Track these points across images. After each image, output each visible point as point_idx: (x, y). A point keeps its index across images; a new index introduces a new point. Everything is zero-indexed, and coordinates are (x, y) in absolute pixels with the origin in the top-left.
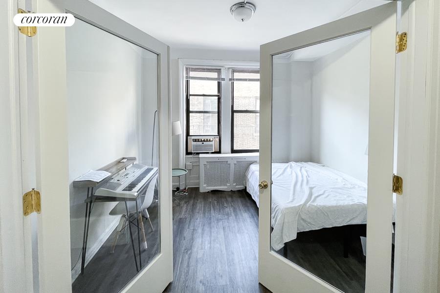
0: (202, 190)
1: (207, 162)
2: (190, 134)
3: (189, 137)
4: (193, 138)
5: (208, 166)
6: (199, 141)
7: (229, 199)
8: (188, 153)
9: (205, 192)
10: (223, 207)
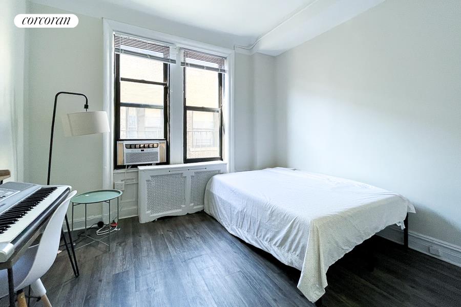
0: (143, 220)
1: (152, 176)
2: (121, 138)
3: (118, 142)
4: (125, 143)
5: (153, 183)
6: (135, 148)
7: (190, 226)
8: (116, 167)
9: (149, 223)
10: (186, 239)
